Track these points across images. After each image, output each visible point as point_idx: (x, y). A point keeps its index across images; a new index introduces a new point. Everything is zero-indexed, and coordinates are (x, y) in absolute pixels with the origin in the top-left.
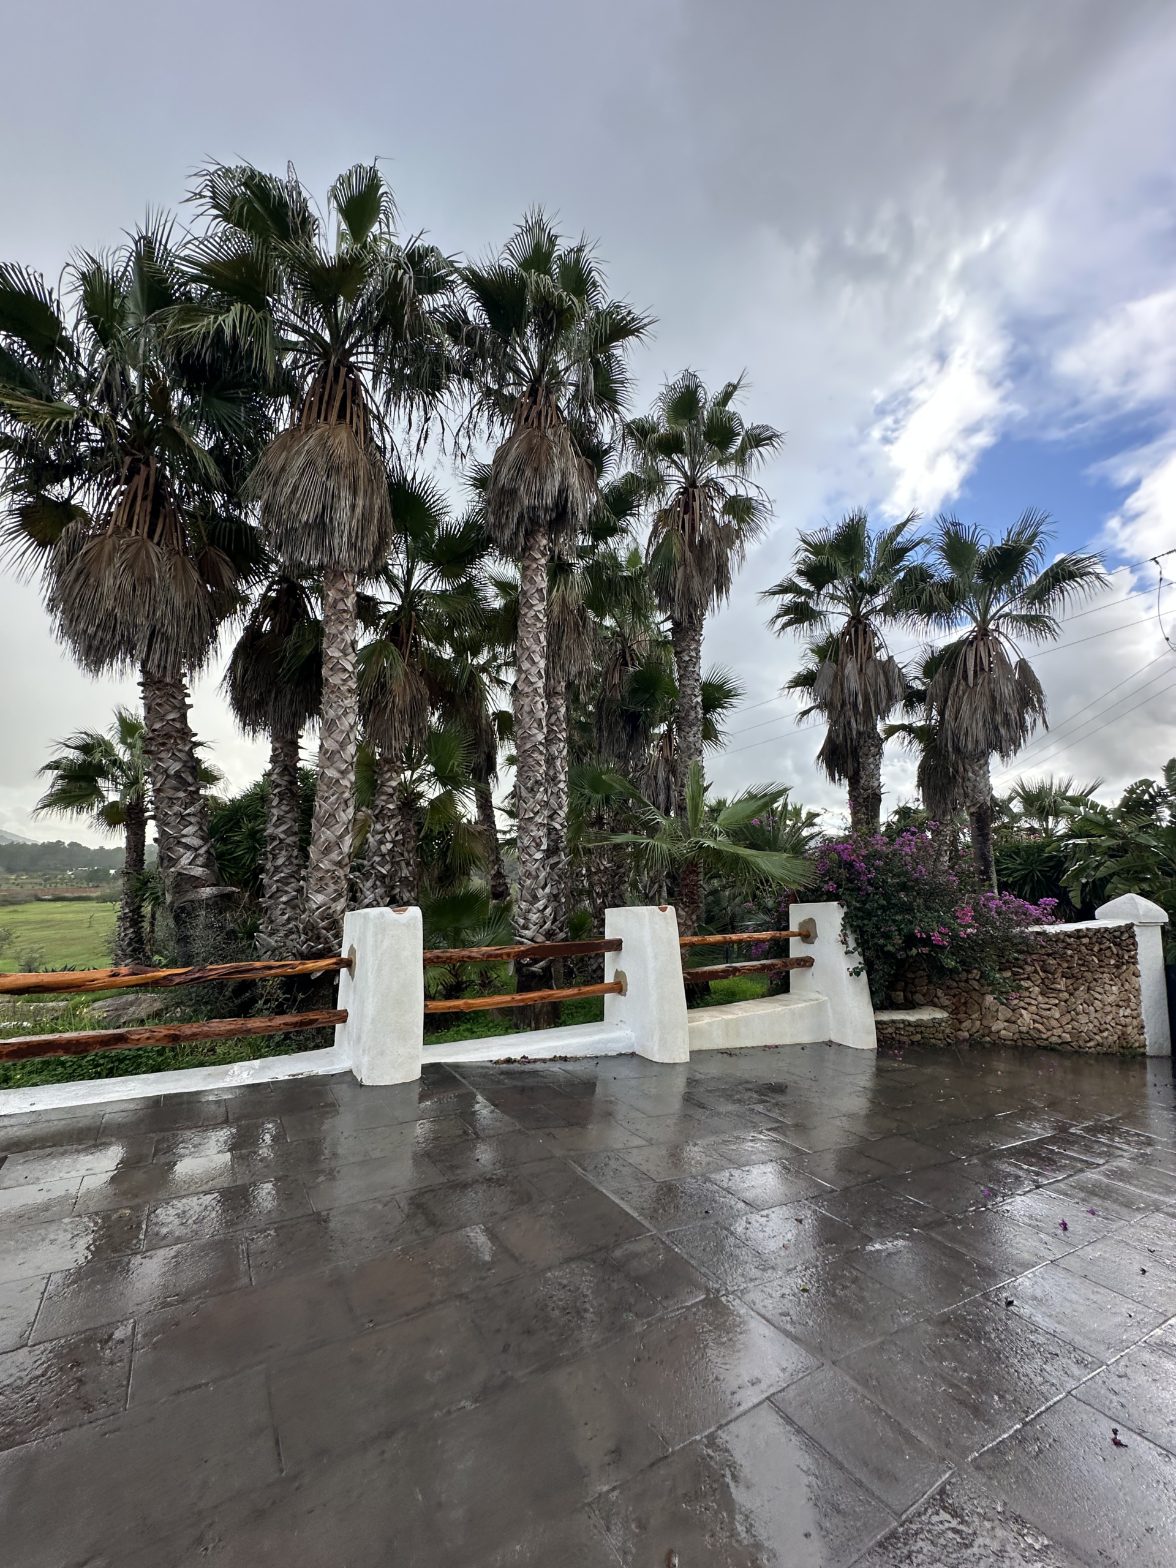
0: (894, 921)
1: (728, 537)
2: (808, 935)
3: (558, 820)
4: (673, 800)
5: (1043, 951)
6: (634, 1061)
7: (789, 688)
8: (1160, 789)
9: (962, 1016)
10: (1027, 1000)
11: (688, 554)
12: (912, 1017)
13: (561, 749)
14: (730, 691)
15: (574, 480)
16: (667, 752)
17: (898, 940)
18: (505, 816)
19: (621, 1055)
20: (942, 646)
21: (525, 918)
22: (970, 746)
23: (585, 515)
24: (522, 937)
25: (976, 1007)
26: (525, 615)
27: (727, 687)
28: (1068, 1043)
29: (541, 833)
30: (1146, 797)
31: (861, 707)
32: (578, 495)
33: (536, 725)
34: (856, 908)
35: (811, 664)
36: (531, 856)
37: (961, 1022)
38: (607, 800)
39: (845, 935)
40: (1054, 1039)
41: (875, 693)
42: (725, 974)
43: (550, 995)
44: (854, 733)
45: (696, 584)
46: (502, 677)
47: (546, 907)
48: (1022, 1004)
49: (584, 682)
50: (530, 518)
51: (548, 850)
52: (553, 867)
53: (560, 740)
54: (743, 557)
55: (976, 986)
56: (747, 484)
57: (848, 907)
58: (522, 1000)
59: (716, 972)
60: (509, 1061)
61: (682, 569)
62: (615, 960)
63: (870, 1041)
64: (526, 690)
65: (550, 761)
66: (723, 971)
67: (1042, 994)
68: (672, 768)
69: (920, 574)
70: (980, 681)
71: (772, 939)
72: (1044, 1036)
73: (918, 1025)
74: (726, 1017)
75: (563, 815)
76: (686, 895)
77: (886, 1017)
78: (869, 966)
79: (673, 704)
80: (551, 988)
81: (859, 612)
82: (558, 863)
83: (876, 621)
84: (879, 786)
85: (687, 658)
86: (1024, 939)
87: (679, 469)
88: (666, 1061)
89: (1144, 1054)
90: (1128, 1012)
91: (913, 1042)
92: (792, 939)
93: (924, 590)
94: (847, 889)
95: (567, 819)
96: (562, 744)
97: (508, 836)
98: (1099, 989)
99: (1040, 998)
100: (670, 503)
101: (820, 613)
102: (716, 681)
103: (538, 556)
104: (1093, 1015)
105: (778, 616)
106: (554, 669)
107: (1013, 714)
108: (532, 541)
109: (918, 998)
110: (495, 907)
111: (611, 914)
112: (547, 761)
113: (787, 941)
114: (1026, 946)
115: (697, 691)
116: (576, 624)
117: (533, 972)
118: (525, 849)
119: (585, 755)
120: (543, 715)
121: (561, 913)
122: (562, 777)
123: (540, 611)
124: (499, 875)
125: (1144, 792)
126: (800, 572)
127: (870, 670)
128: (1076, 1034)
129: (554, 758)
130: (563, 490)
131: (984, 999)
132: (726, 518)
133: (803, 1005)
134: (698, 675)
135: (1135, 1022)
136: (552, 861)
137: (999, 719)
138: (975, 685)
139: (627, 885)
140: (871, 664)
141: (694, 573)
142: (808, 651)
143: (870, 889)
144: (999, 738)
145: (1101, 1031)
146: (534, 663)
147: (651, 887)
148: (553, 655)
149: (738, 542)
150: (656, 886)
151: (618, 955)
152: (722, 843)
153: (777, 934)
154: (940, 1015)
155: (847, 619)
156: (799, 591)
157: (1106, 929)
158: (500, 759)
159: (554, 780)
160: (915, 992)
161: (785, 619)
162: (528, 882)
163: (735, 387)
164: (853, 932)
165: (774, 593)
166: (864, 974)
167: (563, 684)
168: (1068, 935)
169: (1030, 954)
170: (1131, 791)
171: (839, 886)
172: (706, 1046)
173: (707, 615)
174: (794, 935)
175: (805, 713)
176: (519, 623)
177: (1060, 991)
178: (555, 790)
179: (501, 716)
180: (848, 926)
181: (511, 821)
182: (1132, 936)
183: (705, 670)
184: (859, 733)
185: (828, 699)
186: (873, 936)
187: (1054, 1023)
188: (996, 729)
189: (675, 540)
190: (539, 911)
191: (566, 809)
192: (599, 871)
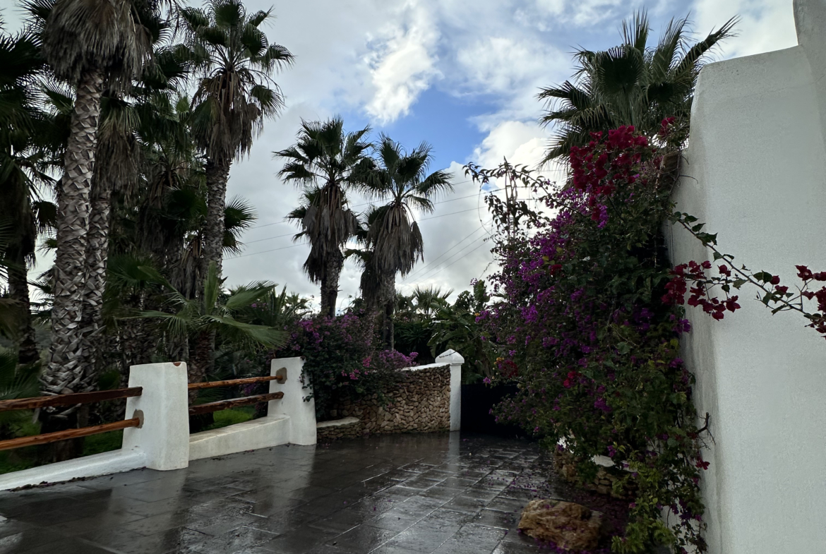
0: (332, 367)
1: (252, 113)
2: (281, 378)
3: (95, 298)
4: (197, 287)
5: (409, 381)
6: (144, 472)
7: (290, 217)
8: (472, 296)
9: (367, 420)
10: (399, 408)
11: (223, 116)
12: (338, 424)
13: (102, 242)
14: (247, 215)
15: (132, 42)
16: (195, 252)
17: (332, 378)
18: (39, 291)
19: (133, 470)
20: (378, 207)
21: (54, 376)
22: (386, 267)
23: (139, 70)
24: (50, 391)
25: (374, 414)
26: (76, 134)
27: (245, 212)
28: (416, 429)
29: (76, 308)
30: (466, 300)
31: (329, 237)
32: (134, 54)
33: (78, 222)
34: (311, 360)
35: (305, 203)
36: (64, 326)
37: (366, 424)
38: (142, 284)
39: (303, 377)
40: (410, 428)
41: (339, 229)
42: (222, 407)
43: (72, 434)
44: (325, 252)
45: (226, 138)
46: (48, 173)
47: (75, 367)
48: (397, 410)
49: (129, 193)
50: (87, 60)
51: (82, 321)
52: (85, 335)
53: (102, 235)
54: (262, 129)
55: (375, 402)
56: (269, 80)
57: (307, 360)
58: (45, 439)
59: (216, 406)
60: (28, 487)
61: (217, 125)
62: (134, 403)
63: (312, 440)
64: (72, 193)
65: (91, 251)
66: (221, 405)
67: (407, 404)
68: (199, 265)
69: (368, 164)
70: (394, 231)
71: (257, 382)
72: (405, 427)
73: (342, 427)
74: (219, 435)
75: (99, 294)
76: (199, 355)
77: (324, 425)
78: (316, 395)
79: (202, 219)
80: (76, 428)
81: (334, 179)
82: (91, 332)
83: (343, 186)
84: (337, 287)
85: (216, 189)
86: (399, 374)
87: (221, 55)
88: (169, 469)
89: (449, 431)
90: (444, 410)
91: (338, 438)
92: (271, 382)
93: (369, 173)
94: (308, 349)
95: (104, 296)
96: (103, 239)
97: (41, 309)
98: (432, 399)
99: (405, 407)
100: (213, 75)
101: (312, 174)
102: (237, 207)
103: (93, 90)
104: (428, 413)
105: (284, 171)
106: (101, 179)
107: (408, 251)
108: (88, 77)
109: (345, 412)
110: (21, 369)
111: (135, 371)
112: (87, 251)
113: (268, 383)
114: (400, 379)
115: (221, 213)
116: (125, 149)
117: (59, 418)
118: (59, 321)
119: (128, 246)
120: (87, 215)
121: (90, 371)
122: (101, 265)
123: (90, 134)
124: (29, 342)
125: (466, 297)
126: (300, 146)
127: (337, 216)
128: (420, 423)
129: (95, 249)
130: (121, 48)
131: (378, 410)
132: (253, 98)
133: (274, 422)
134: (223, 202)
135: (446, 415)
136: (85, 330)
137: (401, 253)
138: (392, 232)
139: (154, 349)
140: (338, 211)
141: (226, 131)
142: (304, 196)
143: (320, 348)
144: (400, 263)
145: (432, 421)
146: (81, 173)
147: (174, 350)
148: (100, 169)
149: (259, 117)
150: (179, 349)
151: (137, 400)
152: (227, 319)
153: (261, 378)
154: (354, 421)
155: (326, 181)
156: (299, 157)
157: (438, 368)
158: (39, 241)
159: (94, 266)
160: (344, 409)
161: (289, 173)
162: (60, 347)
163: (265, 15)
164: (309, 375)
165: (283, 155)
166: (312, 400)
167: (109, 192)
168: (421, 371)
169: (403, 382)
170: (460, 296)
171: (302, 347)
172: (203, 455)
173: (234, 161)
174: (273, 378)
175: (299, 235)
176: (69, 139)
177: (415, 402)
178: (94, 274)
179: (43, 206)
180: (306, 371)
181: (46, 296)
182: (449, 371)
183: (229, 199)
184: (328, 253)
185: (311, 229)
186: (319, 377)
187: (411, 419)
188: (399, 259)
189: (213, 105)
190: (69, 370)
191: (103, 290)
192: (130, 338)
